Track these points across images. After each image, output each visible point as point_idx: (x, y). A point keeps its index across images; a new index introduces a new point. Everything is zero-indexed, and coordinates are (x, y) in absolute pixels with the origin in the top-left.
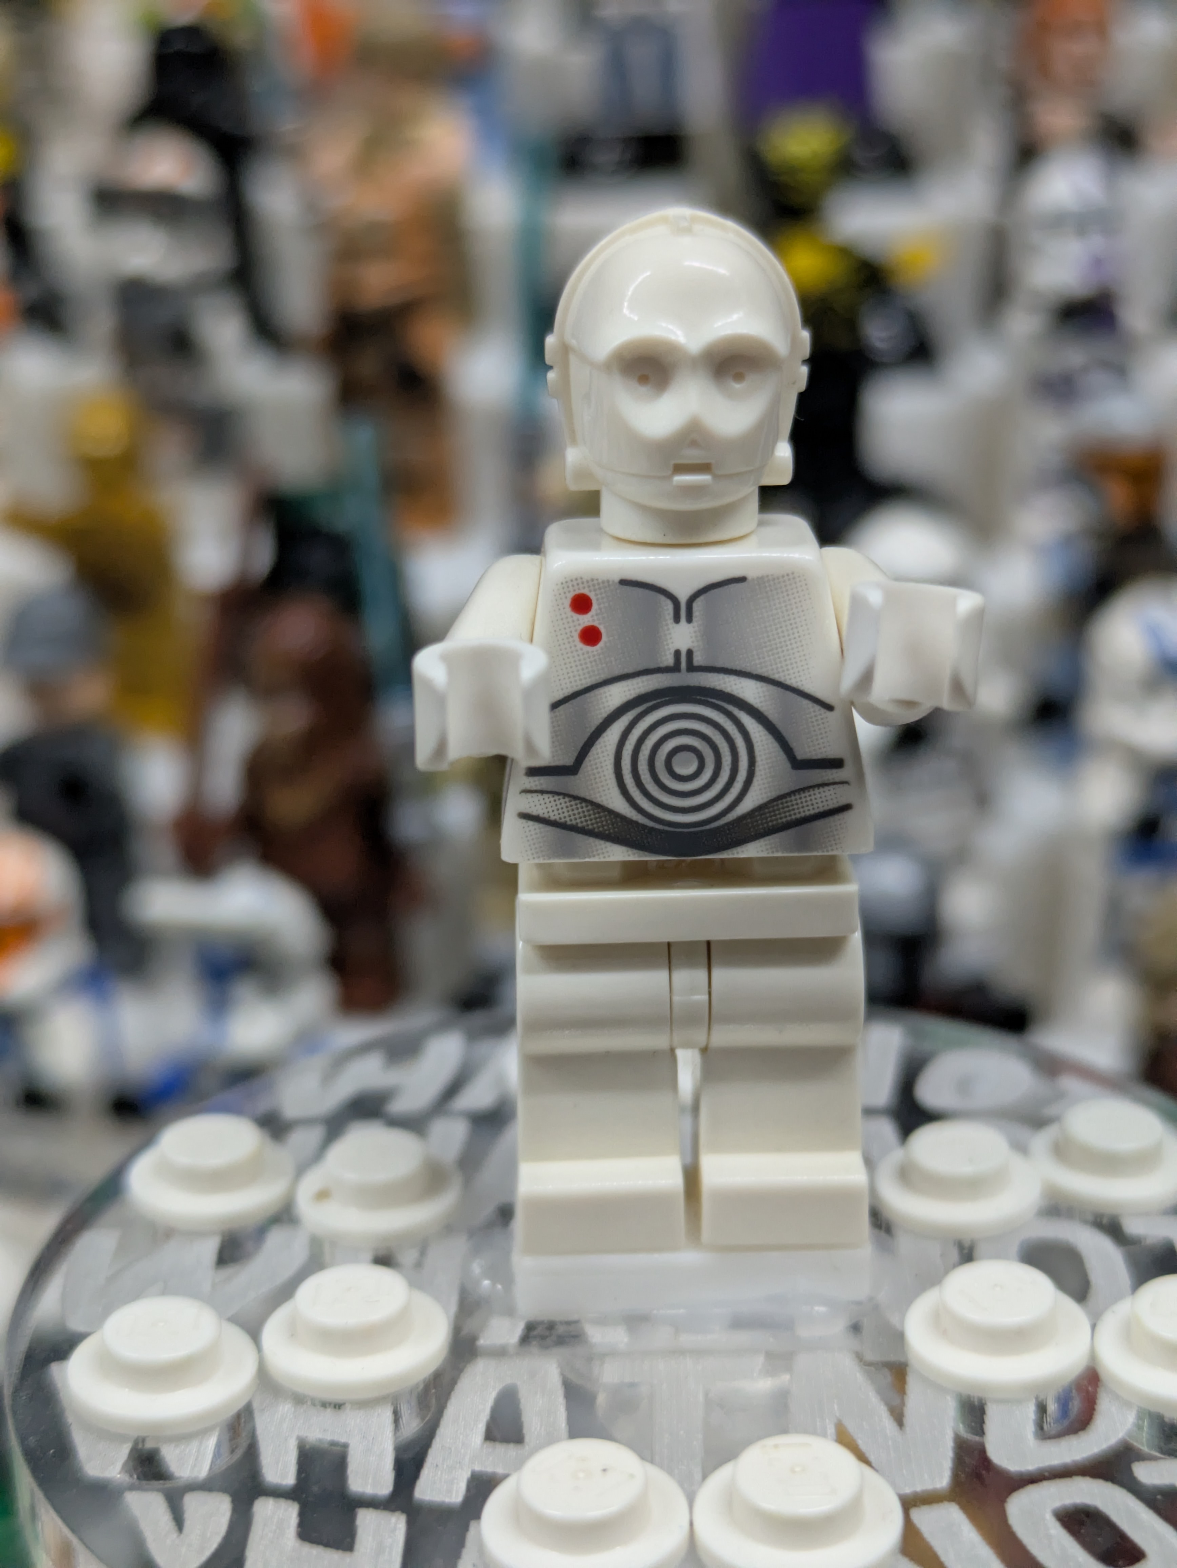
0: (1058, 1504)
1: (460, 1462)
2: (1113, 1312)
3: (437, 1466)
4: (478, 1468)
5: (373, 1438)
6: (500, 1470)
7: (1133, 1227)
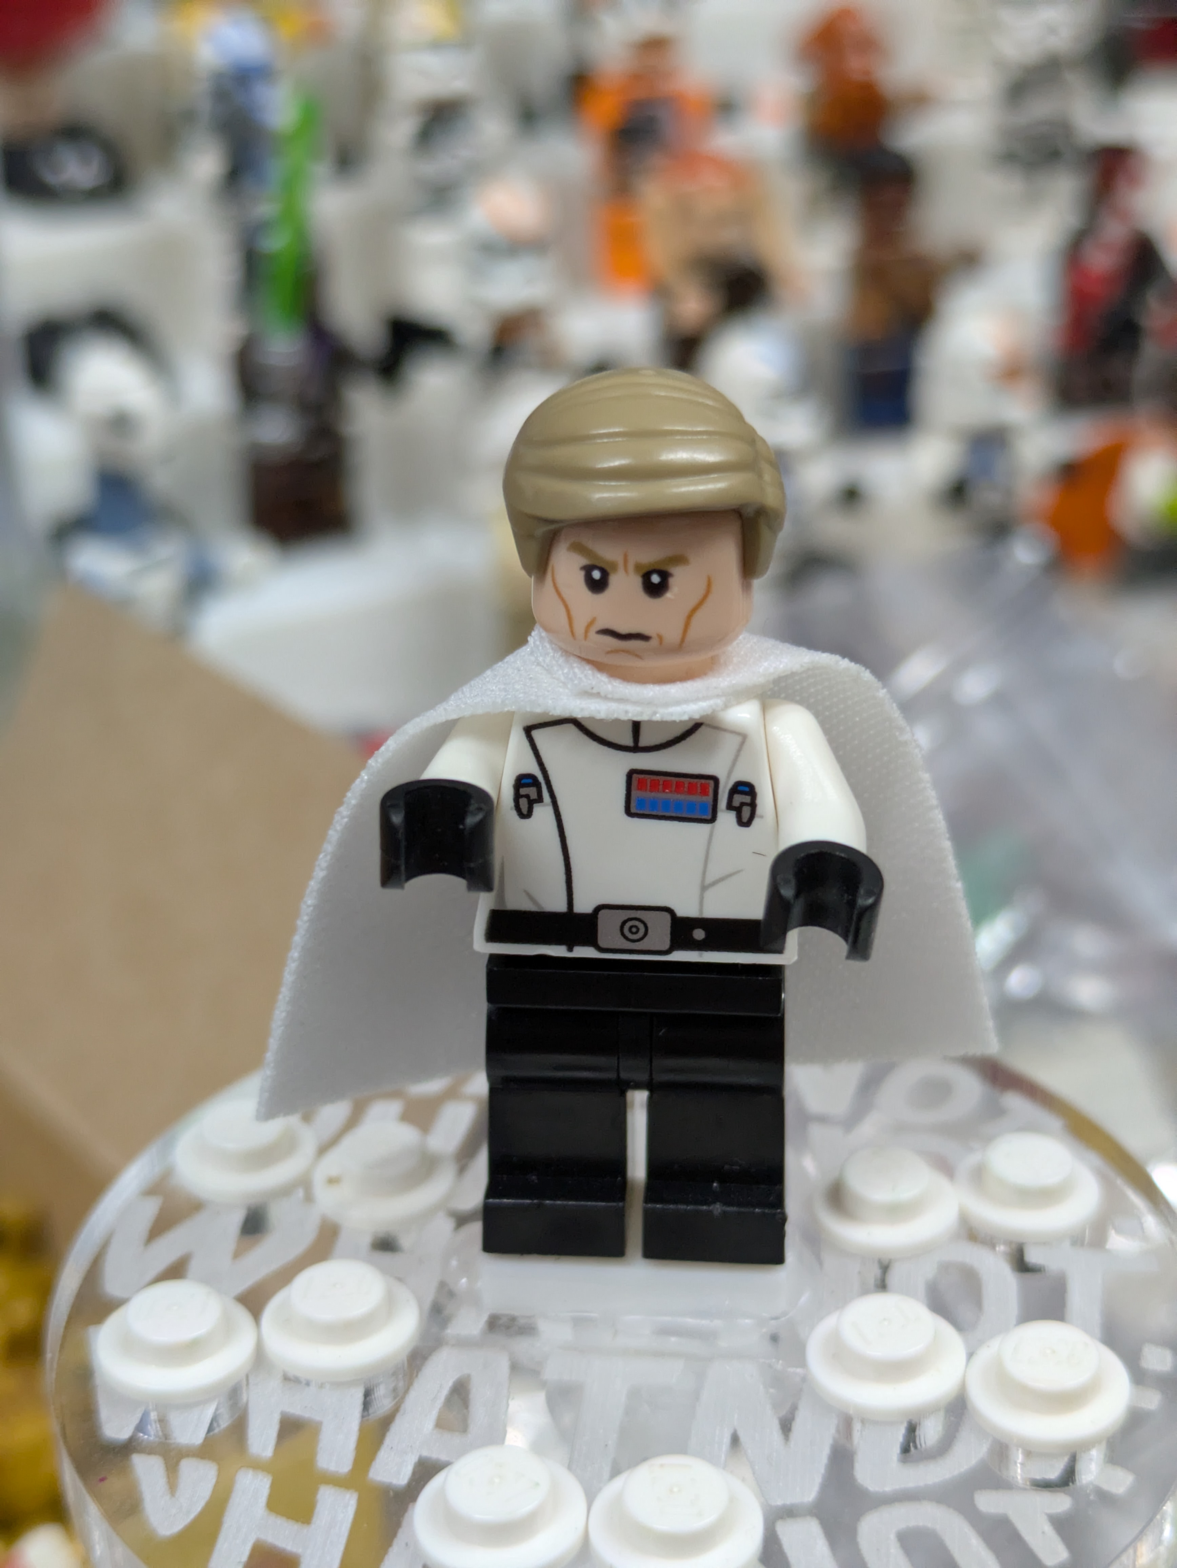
0: (902, 1525)
1: (411, 1446)
2: (988, 1346)
3: (392, 1448)
4: (425, 1453)
5: (344, 1418)
6: (443, 1457)
7: (1033, 1257)
